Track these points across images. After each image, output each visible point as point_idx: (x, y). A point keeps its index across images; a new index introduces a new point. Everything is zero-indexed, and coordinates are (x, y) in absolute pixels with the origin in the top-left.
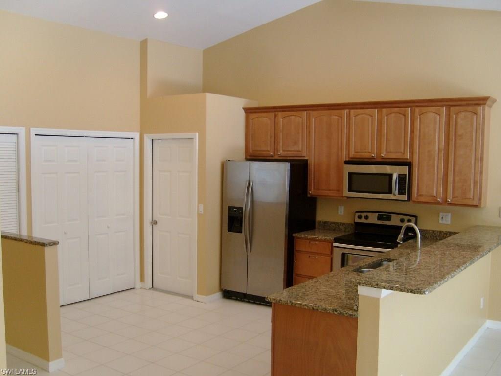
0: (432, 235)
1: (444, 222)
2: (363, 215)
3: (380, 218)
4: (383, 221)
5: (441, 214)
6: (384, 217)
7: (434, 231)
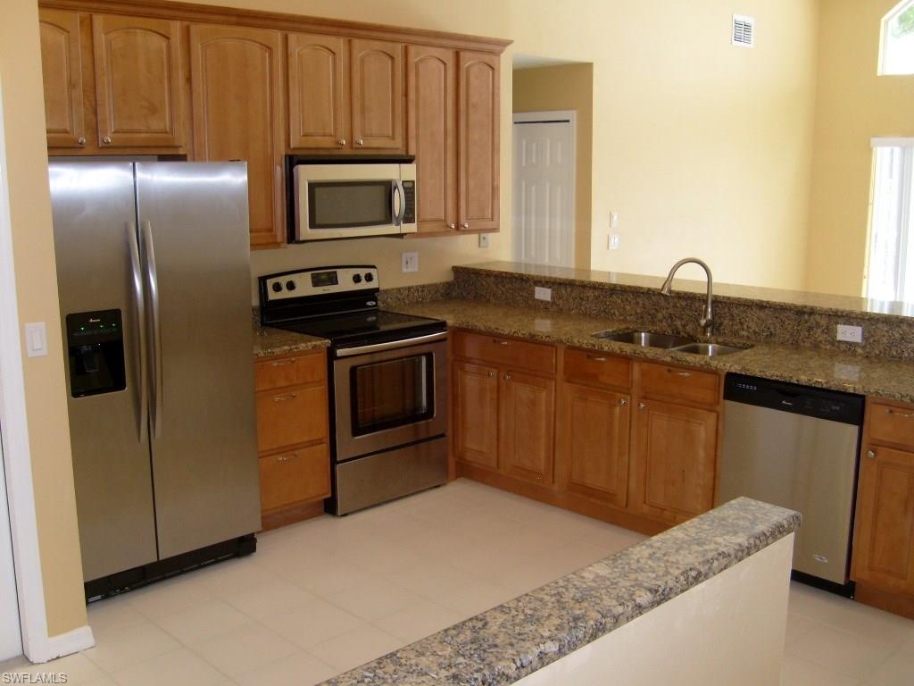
0: (397, 297)
1: (410, 270)
2: (283, 280)
3: (317, 282)
4: (326, 287)
5: (404, 255)
6: (323, 277)
7: (399, 290)
